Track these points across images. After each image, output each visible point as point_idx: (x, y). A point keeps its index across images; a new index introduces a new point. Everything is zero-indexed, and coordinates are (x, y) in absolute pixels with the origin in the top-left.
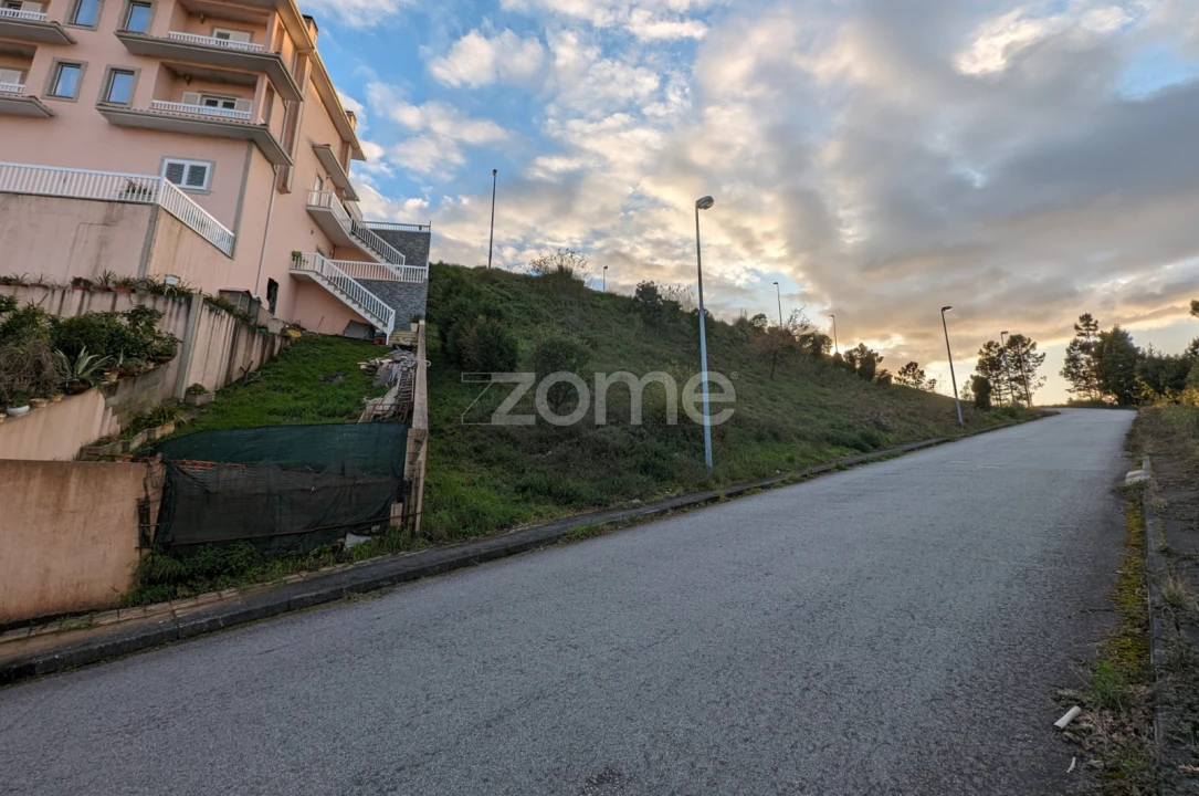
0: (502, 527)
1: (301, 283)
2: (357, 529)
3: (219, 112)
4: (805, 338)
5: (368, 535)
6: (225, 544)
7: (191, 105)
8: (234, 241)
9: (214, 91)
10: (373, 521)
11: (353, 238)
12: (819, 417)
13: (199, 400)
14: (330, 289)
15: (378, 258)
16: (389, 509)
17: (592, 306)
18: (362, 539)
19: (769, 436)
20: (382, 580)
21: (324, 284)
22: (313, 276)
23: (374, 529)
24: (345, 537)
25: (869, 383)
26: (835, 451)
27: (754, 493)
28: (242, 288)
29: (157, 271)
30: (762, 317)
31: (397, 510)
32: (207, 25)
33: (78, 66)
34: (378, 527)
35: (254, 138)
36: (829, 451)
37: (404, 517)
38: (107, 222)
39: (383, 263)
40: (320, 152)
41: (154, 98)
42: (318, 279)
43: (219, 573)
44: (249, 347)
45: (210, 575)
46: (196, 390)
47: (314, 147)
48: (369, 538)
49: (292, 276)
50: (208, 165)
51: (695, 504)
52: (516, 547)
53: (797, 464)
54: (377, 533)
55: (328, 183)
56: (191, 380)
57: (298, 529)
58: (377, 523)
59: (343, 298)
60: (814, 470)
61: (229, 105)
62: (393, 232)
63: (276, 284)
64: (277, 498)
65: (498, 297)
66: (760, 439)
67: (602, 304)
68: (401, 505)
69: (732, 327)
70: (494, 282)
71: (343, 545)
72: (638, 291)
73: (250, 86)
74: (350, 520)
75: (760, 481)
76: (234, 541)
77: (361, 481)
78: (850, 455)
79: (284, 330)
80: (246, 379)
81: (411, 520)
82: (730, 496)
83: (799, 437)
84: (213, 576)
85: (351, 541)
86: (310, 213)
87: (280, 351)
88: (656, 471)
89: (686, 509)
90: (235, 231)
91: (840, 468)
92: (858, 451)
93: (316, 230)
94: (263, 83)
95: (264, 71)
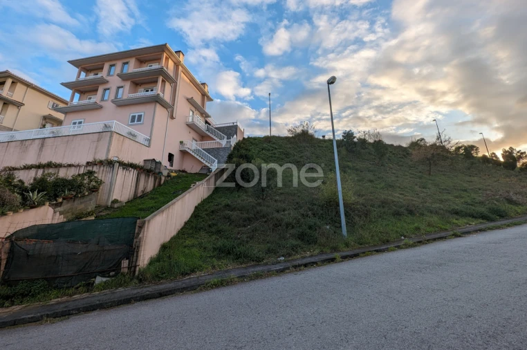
0: (184, 274)
1: (184, 153)
2: (103, 274)
3: (150, 93)
4: (458, 148)
5: (108, 277)
6: (32, 281)
7: (141, 93)
8: (149, 141)
9: (147, 86)
10: (112, 269)
11: (207, 132)
12: (457, 197)
13: (116, 206)
14: (193, 154)
15: (216, 138)
16: (121, 263)
17: (319, 146)
18: (104, 279)
19: (406, 212)
20: (72, 310)
21: (191, 152)
22: (187, 150)
23: (112, 274)
24: (95, 277)
25: (512, 172)
26: (462, 221)
27: (368, 255)
28: (151, 158)
29: (112, 156)
30: (422, 139)
31: (125, 263)
32: (146, 64)
33: (108, 89)
34: (114, 273)
35: (157, 100)
36: (455, 221)
37: (129, 268)
38: (99, 140)
39: (218, 140)
40: (190, 101)
41: (129, 93)
42: (189, 151)
43: (27, 295)
44: (147, 182)
45: (23, 295)
46: (115, 201)
47: (188, 100)
48: (108, 279)
49: (181, 151)
50: (143, 114)
51: (314, 263)
52: (167, 292)
53: (422, 231)
54: (113, 276)
55: (196, 112)
56: (114, 197)
57: (70, 273)
58: (113, 271)
59: (198, 157)
60: (428, 238)
61: (152, 90)
62: (224, 127)
63: (173, 155)
64: (61, 258)
65: (271, 149)
66: (397, 214)
67: (325, 145)
68: (127, 261)
69: (405, 148)
70: (270, 142)
71: (94, 282)
72: (343, 136)
73: (156, 82)
74: (98, 269)
75: (383, 245)
76: (38, 279)
77: (107, 248)
78: (474, 224)
79: (168, 173)
80: (144, 195)
81: (133, 269)
82: (345, 258)
83: (431, 212)
84: (24, 296)
85: (99, 280)
86: (187, 125)
87: (164, 182)
88: (306, 238)
89: (302, 267)
90: (150, 137)
91: (456, 236)
92: (484, 221)
93: (192, 131)
94: (161, 79)
95: (160, 75)
